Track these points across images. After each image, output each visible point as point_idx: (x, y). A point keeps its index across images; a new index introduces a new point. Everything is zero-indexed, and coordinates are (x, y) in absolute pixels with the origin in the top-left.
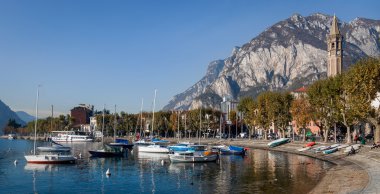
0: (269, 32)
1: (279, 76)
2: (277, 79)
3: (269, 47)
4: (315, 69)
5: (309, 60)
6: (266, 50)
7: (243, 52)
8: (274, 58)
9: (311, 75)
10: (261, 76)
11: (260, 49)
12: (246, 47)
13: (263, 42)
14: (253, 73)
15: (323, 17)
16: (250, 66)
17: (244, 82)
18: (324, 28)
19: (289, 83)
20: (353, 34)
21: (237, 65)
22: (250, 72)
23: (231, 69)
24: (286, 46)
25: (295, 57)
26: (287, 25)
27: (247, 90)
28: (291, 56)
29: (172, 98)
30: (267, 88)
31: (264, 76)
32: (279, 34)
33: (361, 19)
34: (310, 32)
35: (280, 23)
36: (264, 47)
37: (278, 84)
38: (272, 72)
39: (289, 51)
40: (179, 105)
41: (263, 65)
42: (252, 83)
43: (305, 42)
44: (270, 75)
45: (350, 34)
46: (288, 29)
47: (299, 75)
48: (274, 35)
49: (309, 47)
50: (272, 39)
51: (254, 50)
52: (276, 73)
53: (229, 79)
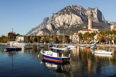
0: (64, 9)
1: (67, 24)
2: (66, 25)
3: (64, 14)
4: (77, 22)
5: (75, 20)
6: (63, 15)
7: (56, 15)
8: (66, 18)
9: (76, 24)
10: (62, 24)
11: (61, 15)
12: (57, 14)
13: (62, 13)
14: (59, 23)
15: (79, 6)
16: (58, 20)
17: (56, 26)
18: (79, 10)
19: (70, 26)
20: (87, 12)
21: (54, 20)
22: (58, 22)
23: (52, 21)
24: (69, 15)
25: (71, 18)
26: (69, 8)
27: (57, 28)
28: (70, 18)
29: (31, 30)
30: (63, 28)
31: (63, 24)
32: (67, 11)
33: (89, 8)
34: (76, 11)
35: (67, 7)
36: (62, 14)
37: (67, 27)
38: (65, 23)
39: (70, 16)
40: (33, 32)
41: (62, 20)
42: (59, 26)
43: (74, 14)
44: (64, 24)
45: (86, 12)
46: (70, 9)
47: (73, 24)
48: (65, 11)
49: (76, 15)
50: (65, 12)
51: (60, 15)
52: (66, 23)
53: (52, 24)
